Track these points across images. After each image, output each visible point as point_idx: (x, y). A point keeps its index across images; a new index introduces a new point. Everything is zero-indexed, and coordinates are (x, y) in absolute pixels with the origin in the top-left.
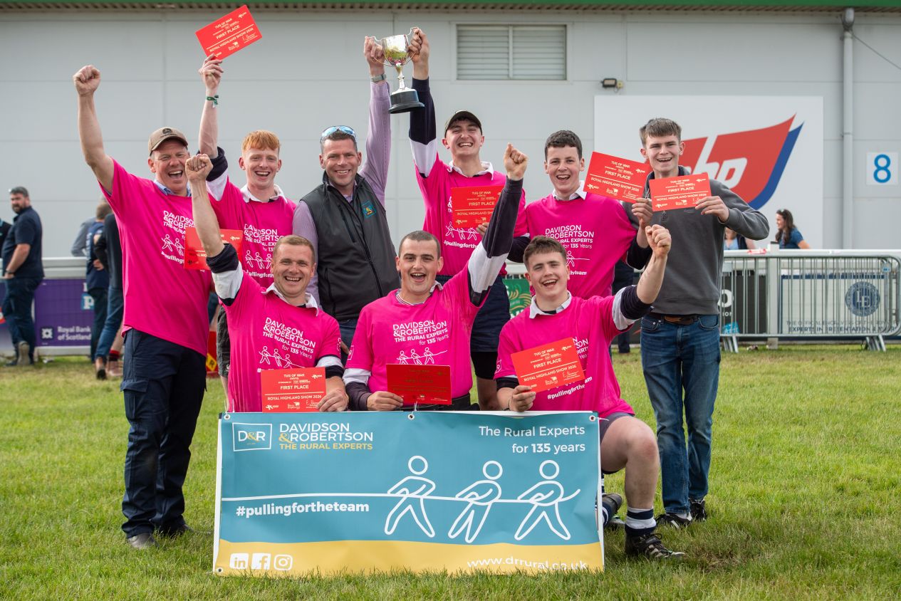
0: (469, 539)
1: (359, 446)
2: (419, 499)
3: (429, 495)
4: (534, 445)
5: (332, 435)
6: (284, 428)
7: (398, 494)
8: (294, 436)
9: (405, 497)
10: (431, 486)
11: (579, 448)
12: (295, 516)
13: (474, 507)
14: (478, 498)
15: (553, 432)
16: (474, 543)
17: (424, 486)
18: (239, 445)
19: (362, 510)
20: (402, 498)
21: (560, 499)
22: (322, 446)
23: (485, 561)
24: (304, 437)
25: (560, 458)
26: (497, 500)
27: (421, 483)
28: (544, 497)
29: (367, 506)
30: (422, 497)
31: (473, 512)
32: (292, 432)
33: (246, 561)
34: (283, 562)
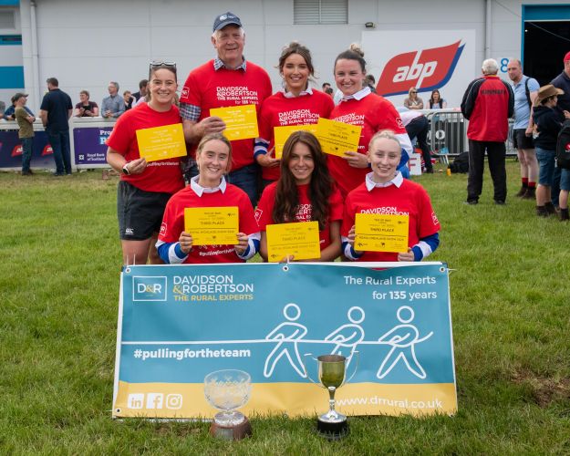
1: (242, 297)
2: (293, 343)
3: (302, 339)
4: (391, 293)
5: (218, 287)
6: (177, 280)
7: (275, 340)
8: (186, 288)
9: (281, 341)
10: (304, 331)
11: (431, 295)
12: (187, 360)
13: (341, 348)
14: (344, 340)
15: (408, 281)
17: (298, 331)
18: (138, 296)
19: (245, 355)
20: (278, 343)
21: (416, 341)
22: (210, 297)
23: (352, 400)
24: (195, 289)
25: (415, 304)
26: (360, 342)
27: (294, 328)
28: (401, 339)
29: (248, 351)
30: (296, 341)
32: (185, 284)
33: (142, 400)
34: (174, 401)
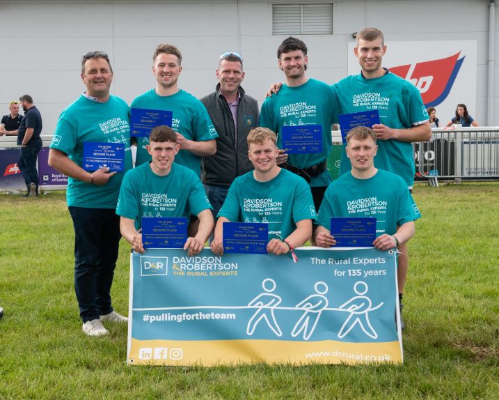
0: (306, 337)
1: (228, 273)
2: (270, 309)
3: (277, 306)
4: (349, 271)
5: (209, 266)
6: (176, 260)
7: (256, 306)
8: (183, 266)
9: (260, 308)
10: (278, 300)
11: (381, 273)
12: (185, 322)
13: (309, 314)
14: (312, 307)
15: (363, 261)
16: (309, 340)
17: (274, 300)
18: (145, 272)
19: (231, 318)
20: (258, 309)
21: (369, 309)
22: (202, 273)
23: (317, 353)
24: (190, 267)
25: (368, 280)
26: (325, 308)
27: (271, 298)
28: (357, 308)
29: (234, 315)
30: (272, 308)
31: (308, 317)
32: (182, 263)
33: (151, 353)
34: (176, 354)
